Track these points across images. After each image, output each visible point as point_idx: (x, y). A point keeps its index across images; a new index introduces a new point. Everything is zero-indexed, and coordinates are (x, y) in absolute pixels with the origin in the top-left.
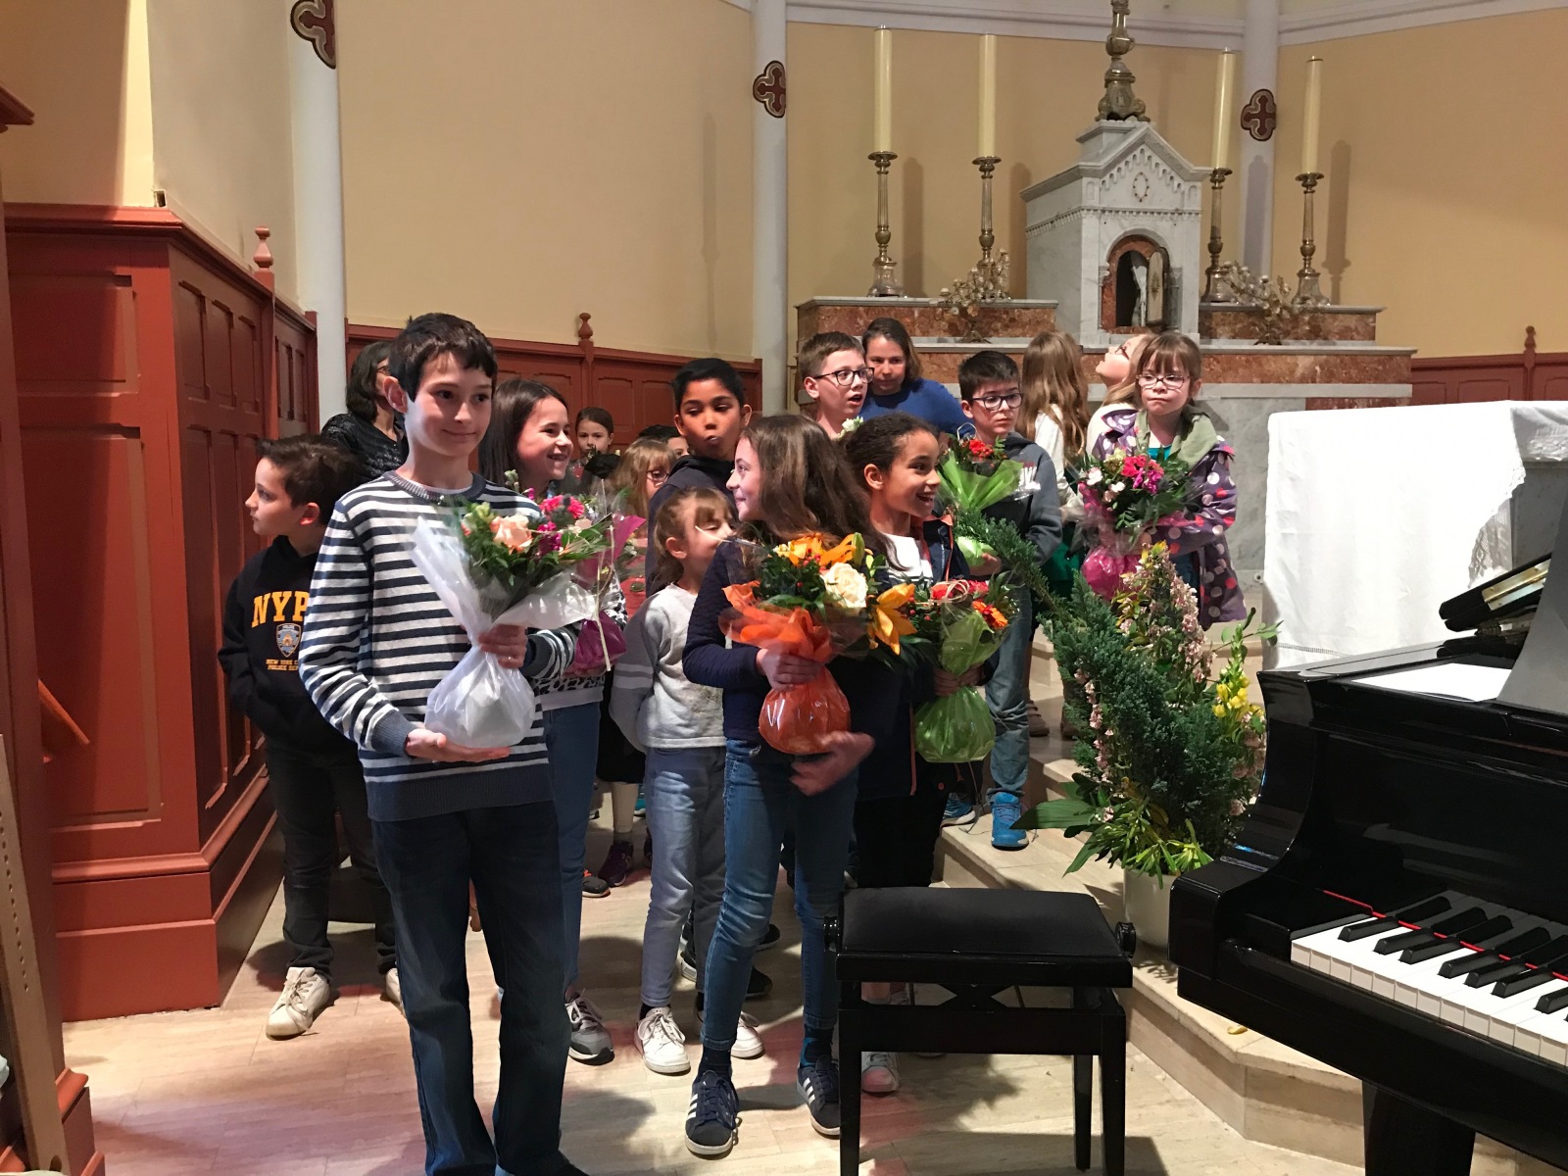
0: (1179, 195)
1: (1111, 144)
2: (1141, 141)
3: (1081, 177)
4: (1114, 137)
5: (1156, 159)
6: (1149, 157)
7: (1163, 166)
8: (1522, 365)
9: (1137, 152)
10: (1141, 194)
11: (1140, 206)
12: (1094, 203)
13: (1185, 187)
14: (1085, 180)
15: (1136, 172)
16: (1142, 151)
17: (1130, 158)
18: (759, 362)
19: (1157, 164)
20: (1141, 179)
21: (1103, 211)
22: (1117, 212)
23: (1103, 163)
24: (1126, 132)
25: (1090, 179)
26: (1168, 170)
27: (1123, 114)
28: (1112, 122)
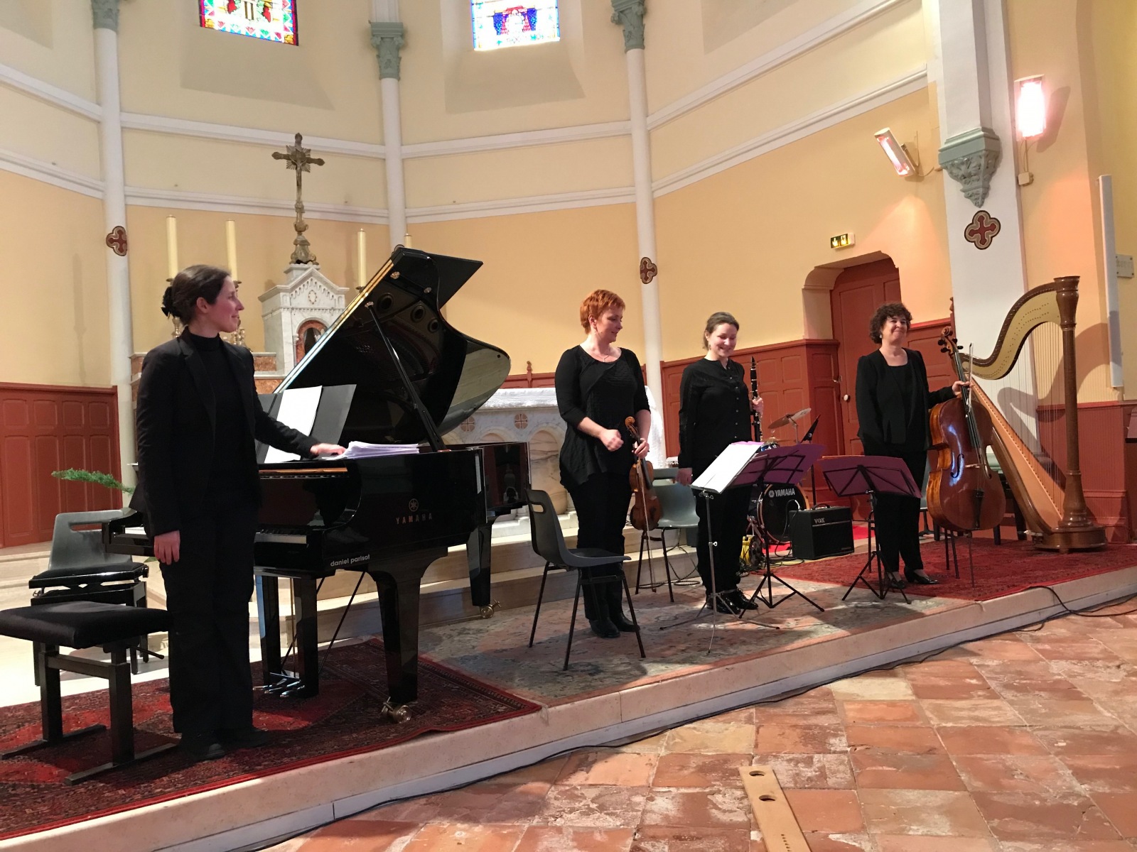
0: (333, 300)
1: (298, 275)
2: (310, 275)
3: (279, 293)
4: (300, 272)
5: (319, 283)
6: (316, 283)
7: (323, 287)
8: (526, 380)
9: (309, 280)
10: (313, 300)
11: (312, 306)
12: (288, 304)
13: (336, 297)
14: (282, 294)
15: (310, 289)
16: (312, 280)
17: (305, 283)
18: (115, 387)
19: (320, 286)
20: (312, 293)
21: (293, 309)
22: (300, 309)
23: (289, 286)
24: (306, 269)
25: (284, 293)
26: (326, 289)
27: (305, 261)
28: (297, 265)
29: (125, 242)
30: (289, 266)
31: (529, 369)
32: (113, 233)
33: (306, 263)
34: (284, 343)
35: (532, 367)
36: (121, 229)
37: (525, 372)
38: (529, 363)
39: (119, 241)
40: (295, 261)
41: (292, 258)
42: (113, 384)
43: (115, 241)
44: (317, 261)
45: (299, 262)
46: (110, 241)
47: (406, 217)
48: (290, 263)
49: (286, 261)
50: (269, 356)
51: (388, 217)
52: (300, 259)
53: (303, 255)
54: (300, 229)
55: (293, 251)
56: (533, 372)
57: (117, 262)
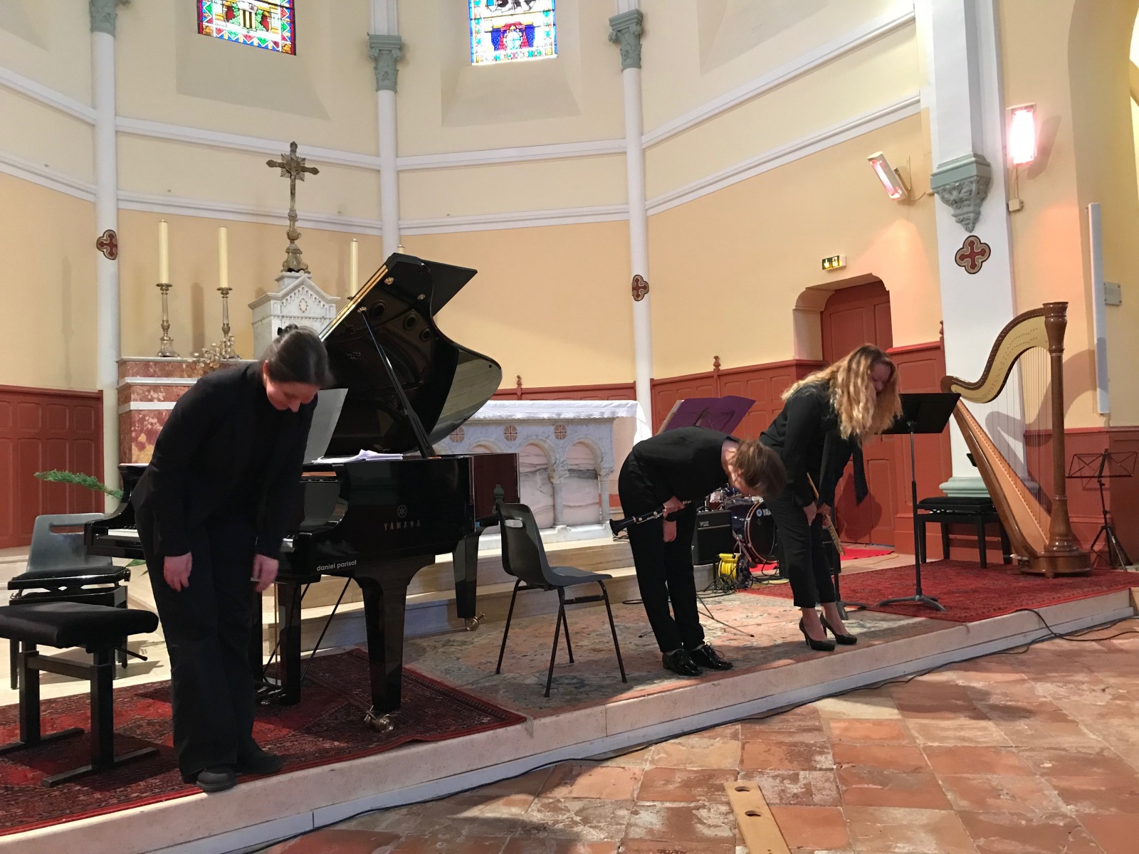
0: (324, 309)
1: (290, 283)
2: (302, 283)
3: (270, 300)
4: (291, 280)
5: (310, 292)
6: (307, 291)
7: (314, 296)
8: (516, 394)
9: (300, 289)
10: (304, 309)
11: (303, 315)
12: (278, 312)
13: (327, 306)
14: (272, 302)
15: (301, 297)
16: (303, 288)
17: (296, 291)
18: (101, 392)
19: (311, 295)
20: (303, 302)
21: (283, 317)
22: (291, 317)
23: (280, 294)
24: (297, 278)
25: (275, 301)
26: (318, 298)
27: (296, 269)
28: (289, 274)
29: (116, 246)
30: (280, 274)
31: (519, 384)
32: (103, 237)
33: (298, 271)
35: (522, 381)
36: (112, 233)
37: (514, 386)
38: (519, 377)
39: (109, 245)
40: (286, 269)
41: (283, 266)
42: (99, 388)
43: (106, 244)
44: (309, 270)
45: (290, 270)
46: (100, 245)
47: (399, 229)
48: (282, 271)
49: (278, 269)
51: (381, 229)
52: (292, 267)
53: (295, 263)
54: (292, 237)
55: (285, 259)
56: (523, 387)
57: (106, 266)
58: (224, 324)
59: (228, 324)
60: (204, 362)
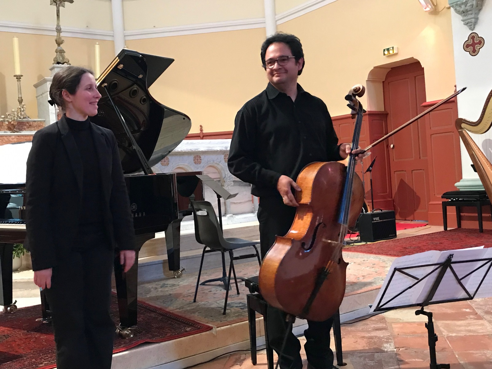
30: (53, 66)
31: (201, 130)
33: (63, 64)
34: (50, 113)
35: (203, 129)
37: (199, 132)
38: (201, 126)
40: (56, 62)
41: (54, 61)
44: (70, 63)
45: (58, 63)
47: (125, 36)
48: (53, 64)
49: (51, 63)
50: (41, 121)
51: (113, 36)
52: (59, 61)
53: (61, 59)
54: (59, 43)
55: (55, 57)
56: (204, 132)
58: (19, 98)
59: (21, 98)
60: (8, 121)
